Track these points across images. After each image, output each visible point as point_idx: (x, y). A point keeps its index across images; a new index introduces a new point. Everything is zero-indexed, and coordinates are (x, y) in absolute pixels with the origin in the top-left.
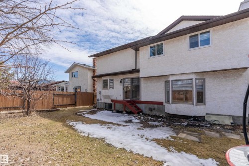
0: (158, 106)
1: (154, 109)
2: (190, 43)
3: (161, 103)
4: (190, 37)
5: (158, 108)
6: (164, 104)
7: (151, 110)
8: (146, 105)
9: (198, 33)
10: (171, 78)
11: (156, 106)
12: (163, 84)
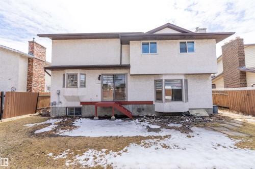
0: (148, 105)
1: (143, 110)
2: (181, 48)
3: (151, 103)
4: (181, 43)
5: (148, 108)
6: (154, 103)
7: (139, 110)
8: (134, 105)
9: (187, 41)
10: (164, 78)
11: (145, 106)
12: (153, 83)
